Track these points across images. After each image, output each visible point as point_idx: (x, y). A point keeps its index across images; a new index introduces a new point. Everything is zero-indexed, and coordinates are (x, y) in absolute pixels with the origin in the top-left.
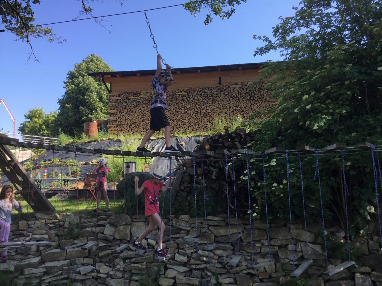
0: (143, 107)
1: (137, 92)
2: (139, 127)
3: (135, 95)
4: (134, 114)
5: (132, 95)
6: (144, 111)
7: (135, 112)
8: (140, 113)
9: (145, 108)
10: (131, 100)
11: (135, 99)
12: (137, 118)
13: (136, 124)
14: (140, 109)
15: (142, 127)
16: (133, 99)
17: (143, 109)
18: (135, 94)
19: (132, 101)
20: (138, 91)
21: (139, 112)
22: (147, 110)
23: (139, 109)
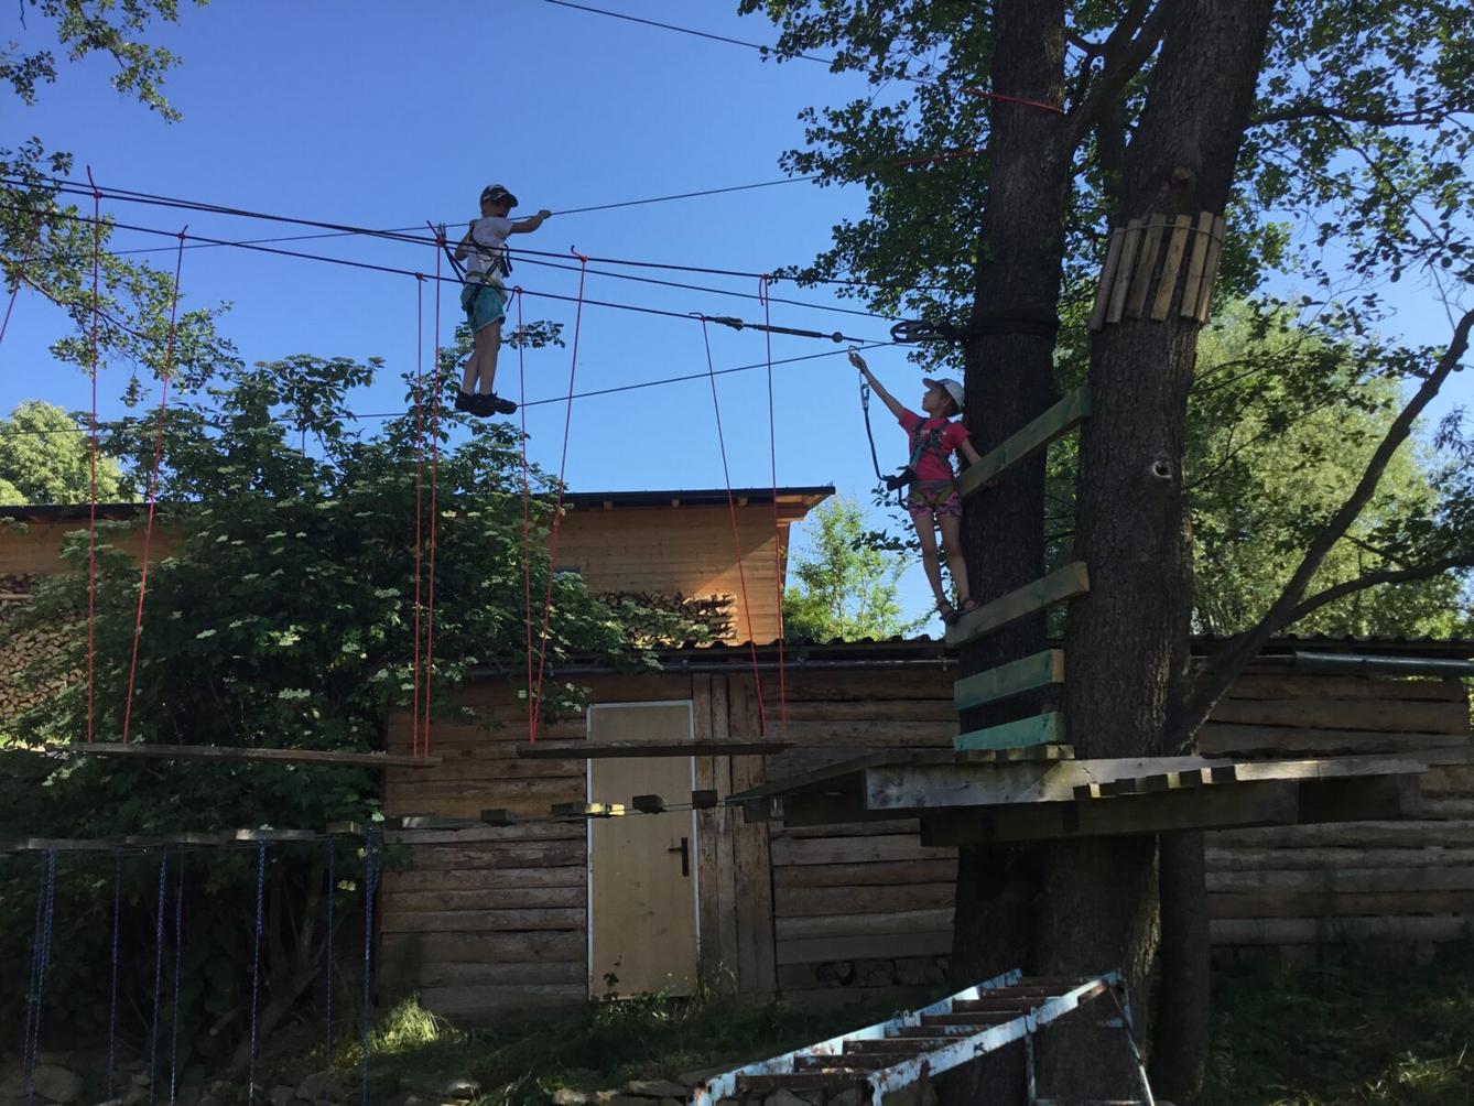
0: (45, 632)
1: (27, 577)
2: (20, 702)
3: (19, 589)
4: (7, 654)
5: (9, 589)
6: (45, 646)
7: (14, 650)
8: (30, 652)
9: (52, 635)
10: (5, 604)
11: (19, 600)
12: (19, 668)
13: (11, 691)
14: (33, 639)
15: (32, 701)
16: (12, 601)
17: (43, 637)
18: (20, 584)
19: (7, 608)
20: (29, 574)
21: (27, 649)
22: (57, 643)
23: (27, 638)
